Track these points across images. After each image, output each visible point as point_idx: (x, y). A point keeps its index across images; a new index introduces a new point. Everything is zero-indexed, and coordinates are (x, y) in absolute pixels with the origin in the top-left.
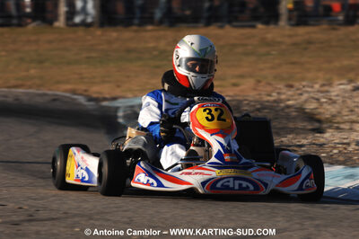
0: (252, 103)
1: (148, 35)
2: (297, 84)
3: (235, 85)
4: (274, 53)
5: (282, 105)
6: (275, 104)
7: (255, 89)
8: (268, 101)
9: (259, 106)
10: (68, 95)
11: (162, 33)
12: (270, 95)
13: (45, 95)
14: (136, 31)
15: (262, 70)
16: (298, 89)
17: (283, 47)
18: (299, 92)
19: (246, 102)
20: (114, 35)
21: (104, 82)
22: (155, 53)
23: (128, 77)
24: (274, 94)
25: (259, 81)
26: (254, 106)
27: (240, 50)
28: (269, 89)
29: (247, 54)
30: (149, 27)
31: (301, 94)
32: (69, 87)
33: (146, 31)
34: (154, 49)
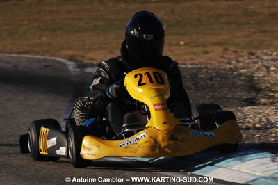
0: (210, 71)
2: (259, 52)
3: (206, 52)
4: (252, 22)
5: (235, 73)
6: (230, 73)
7: (222, 57)
8: (224, 70)
9: (214, 74)
10: (63, 60)
12: (230, 63)
13: (45, 60)
15: (238, 38)
16: (257, 57)
17: (261, 17)
18: (256, 60)
19: (205, 70)
21: (101, 48)
24: (234, 62)
25: (227, 49)
26: (211, 74)
27: (224, 19)
28: (233, 56)
29: (229, 23)
31: (256, 63)
32: (70, 53)
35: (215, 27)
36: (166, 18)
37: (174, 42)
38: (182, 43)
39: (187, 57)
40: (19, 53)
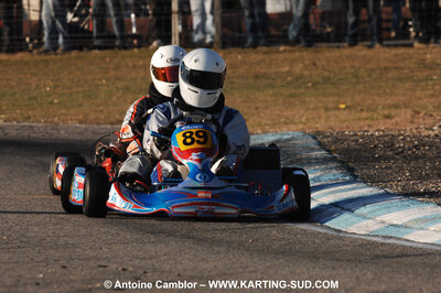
0: (408, 139)
1: (281, 56)
3: (388, 117)
4: (435, 77)
7: (412, 122)
8: (428, 137)
11: (297, 54)
12: (431, 129)
14: (265, 53)
15: (420, 98)
19: (401, 137)
20: (239, 57)
22: (289, 79)
23: (257, 109)
24: (436, 128)
25: (417, 112)
26: (411, 142)
27: (391, 74)
28: (429, 121)
29: (400, 79)
30: (282, 48)
33: (278, 52)
34: (289, 73)
35: (383, 84)
36: (306, 73)
37: (331, 105)
38: (343, 106)
39: (362, 123)
40: (112, 123)
